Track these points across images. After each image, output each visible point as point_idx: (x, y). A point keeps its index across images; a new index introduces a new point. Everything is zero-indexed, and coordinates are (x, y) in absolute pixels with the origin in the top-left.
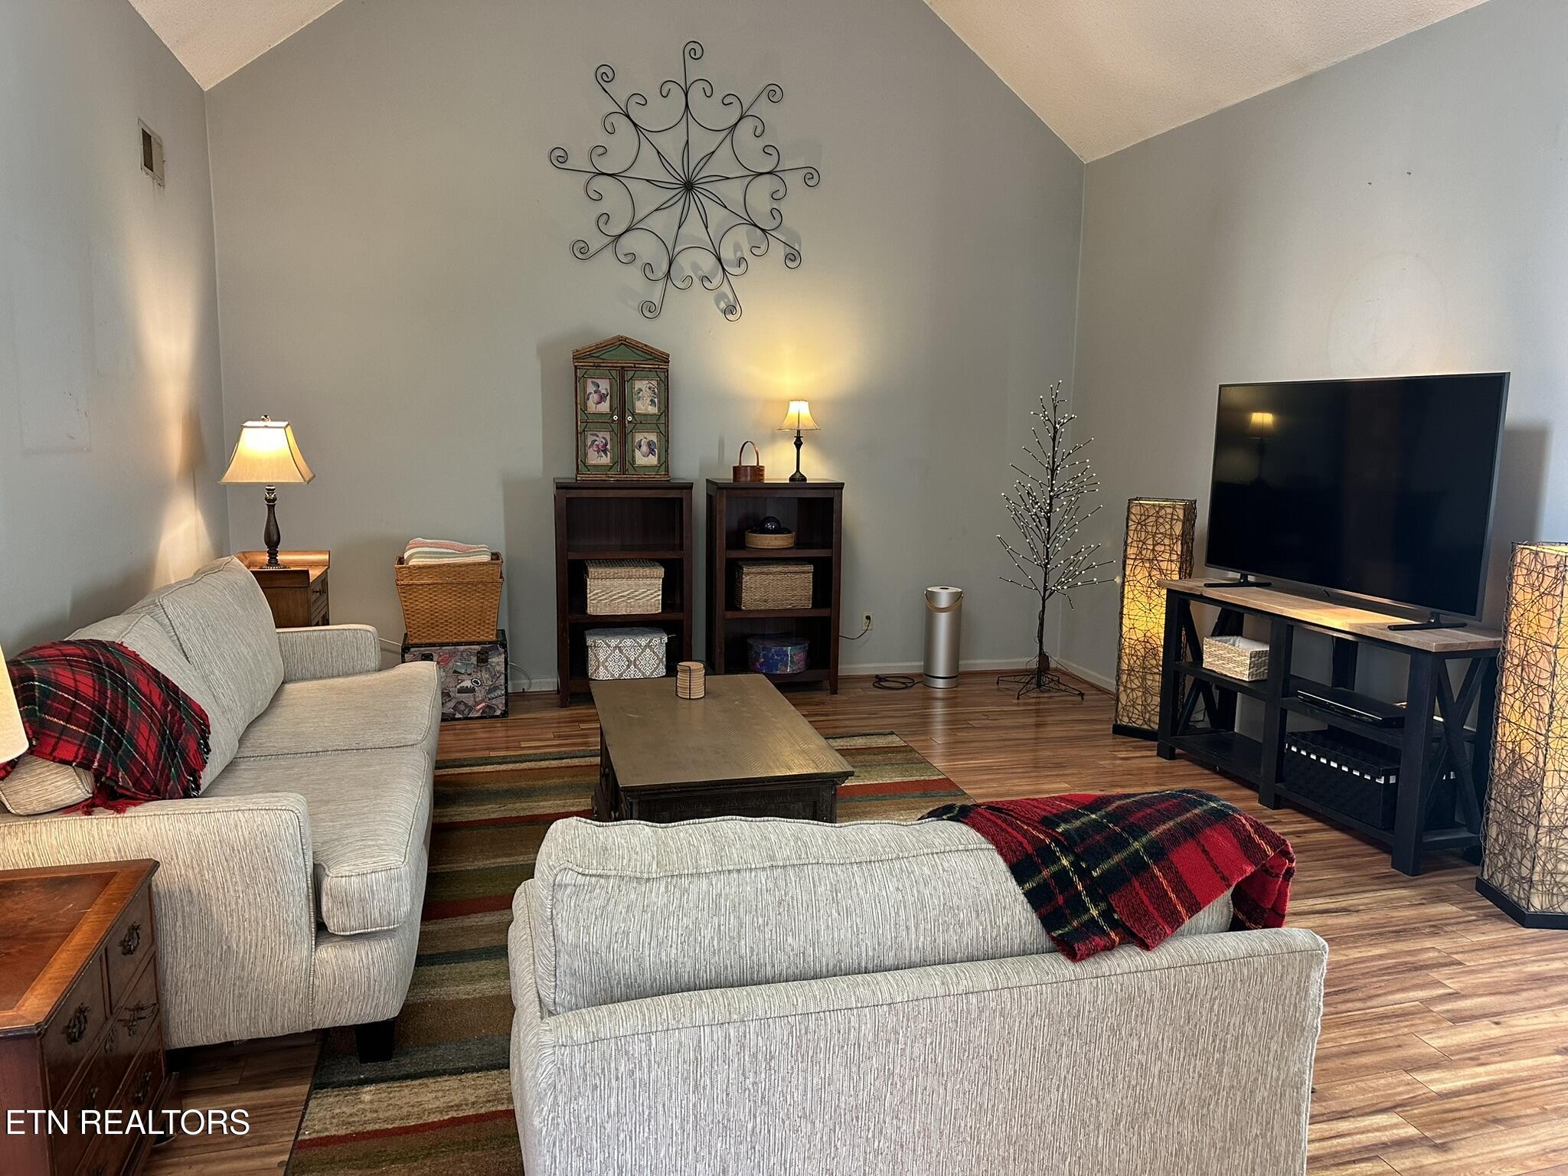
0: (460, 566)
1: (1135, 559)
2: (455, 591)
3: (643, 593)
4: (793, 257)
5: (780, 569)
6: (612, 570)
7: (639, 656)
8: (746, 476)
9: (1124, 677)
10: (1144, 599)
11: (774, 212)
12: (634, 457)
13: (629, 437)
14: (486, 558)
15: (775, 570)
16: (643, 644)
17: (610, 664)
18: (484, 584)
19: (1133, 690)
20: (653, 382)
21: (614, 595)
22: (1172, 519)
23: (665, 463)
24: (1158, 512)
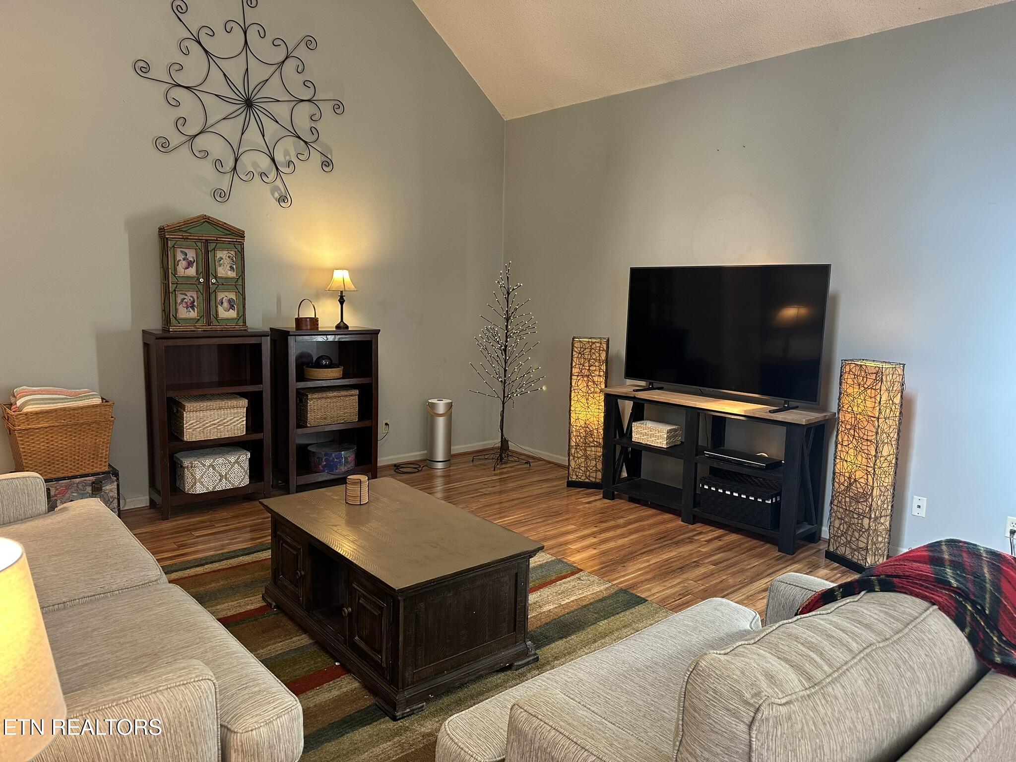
0: (74, 409)
1: (578, 376)
2: (70, 431)
3: (231, 420)
4: (327, 163)
5: (335, 394)
6: (205, 404)
7: (229, 471)
8: (307, 325)
9: (573, 451)
10: (584, 400)
11: (313, 129)
12: (217, 312)
13: (213, 296)
14: (97, 401)
15: (331, 395)
16: (233, 460)
17: (205, 480)
18: (98, 423)
19: (578, 458)
20: (232, 252)
21: (207, 423)
22: (600, 350)
23: (242, 316)
24: (591, 346)
